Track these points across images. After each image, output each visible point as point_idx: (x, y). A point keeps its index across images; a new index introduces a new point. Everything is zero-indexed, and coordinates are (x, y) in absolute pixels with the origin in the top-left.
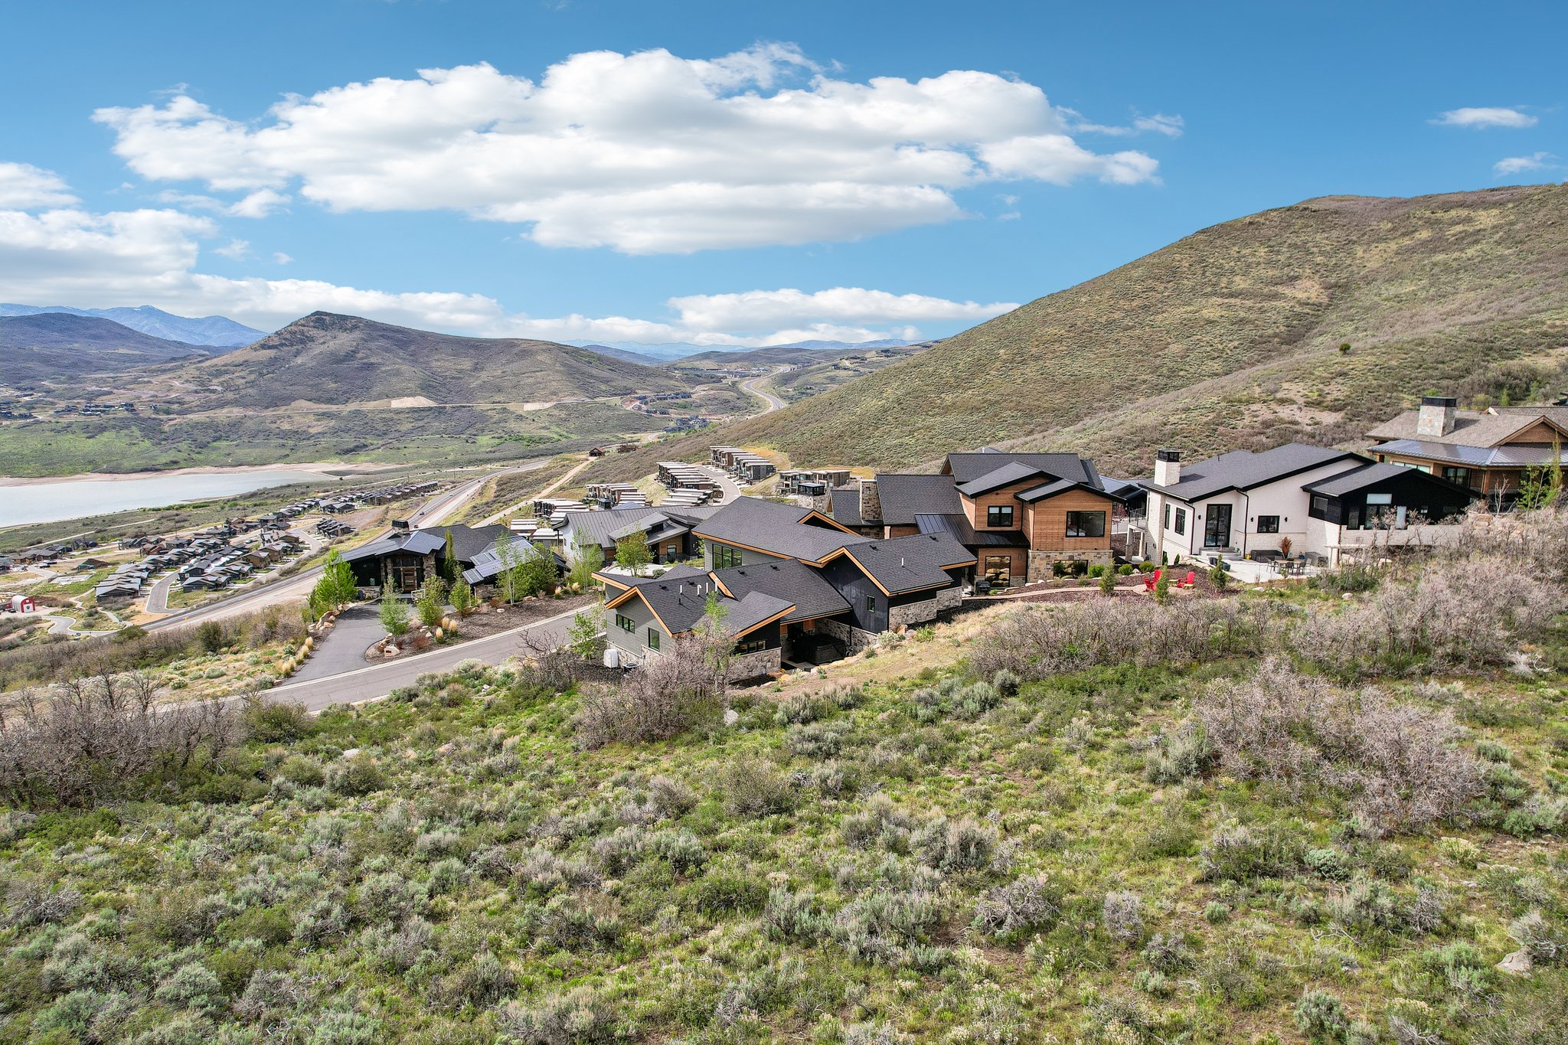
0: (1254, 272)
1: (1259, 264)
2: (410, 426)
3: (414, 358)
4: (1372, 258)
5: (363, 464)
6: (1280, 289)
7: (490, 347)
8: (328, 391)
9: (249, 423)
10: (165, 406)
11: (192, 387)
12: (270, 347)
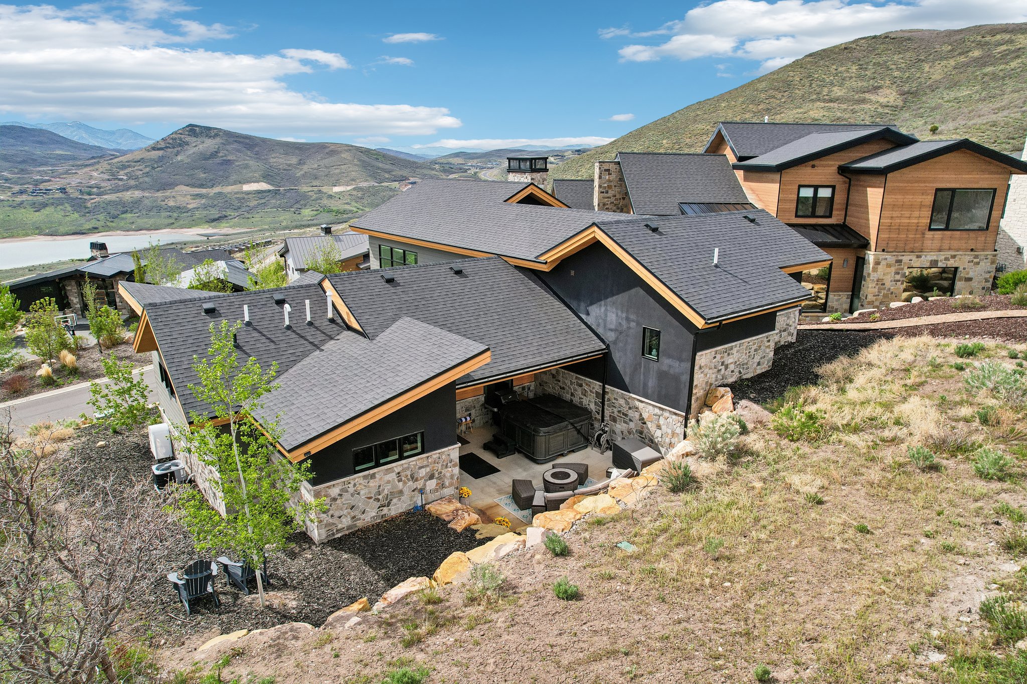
0: (848, 84)
1: (851, 78)
2: (256, 203)
3: (258, 156)
4: (936, 71)
5: (224, 229)
6: (867, 96)
7: (309, 148)
8: (199, 179)
9: (146, 202)
10: (88, 190)
11: (106, 176)
12: (159, 149)
